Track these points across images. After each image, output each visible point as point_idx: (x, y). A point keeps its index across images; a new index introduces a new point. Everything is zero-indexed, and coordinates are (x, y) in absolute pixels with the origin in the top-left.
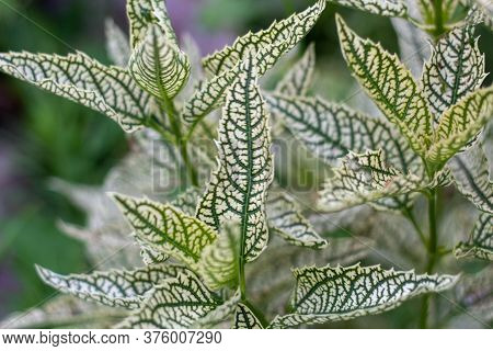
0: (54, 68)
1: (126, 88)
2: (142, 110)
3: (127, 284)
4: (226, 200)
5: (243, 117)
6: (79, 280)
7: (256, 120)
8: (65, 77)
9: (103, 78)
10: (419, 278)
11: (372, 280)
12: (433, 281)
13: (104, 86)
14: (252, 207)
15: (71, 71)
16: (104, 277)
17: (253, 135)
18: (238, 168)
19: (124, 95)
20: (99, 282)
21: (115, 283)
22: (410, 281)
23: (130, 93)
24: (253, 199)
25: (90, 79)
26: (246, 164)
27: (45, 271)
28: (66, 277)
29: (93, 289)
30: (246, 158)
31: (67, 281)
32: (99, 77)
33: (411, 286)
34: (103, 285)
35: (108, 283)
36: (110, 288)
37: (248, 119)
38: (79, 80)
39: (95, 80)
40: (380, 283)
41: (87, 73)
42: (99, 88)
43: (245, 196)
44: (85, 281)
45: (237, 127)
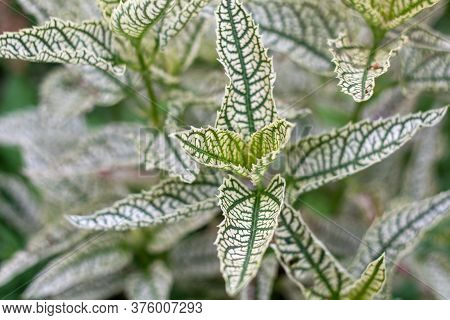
0: (32, 38)
1: (92, 36)
2: (109, 51)
3: (145, 203)
4: (233, 106)
5: (230, 32)
6: (103, 214)
7: (242, 32)
8: (42, 43)
9: (73, 34)
10: (404, 119)
11: (362, 133)
12: (417, 118)
13: (74, 40)
14: (254, 105)
15: (46, 37)
16: (124, 205)
17: (242, 45)
18: (236, 77)
19: (92, 43)
20: (121, 210)
21: (135, 206)
22: (397, 124)
23: (95, 39)
24: (253, 98)
25: (62, 38)
26: (241, 71)
27: (73, 217)
28: (93, 216)
29: (117, 218)
30: (239, 66)
31: (94, 220)
32: (69, 35)
33: (399, 127)
34: (124, 211)
35: (128, 208)
36: (131, 211)
37: (235, 33)
38: (54, 42)
39: (66, 39)
40: (370, 133)
41: (59, 34)
42: (70, 43)
43: (246, 98)
44: (109, 213)
45: (228, 42)
